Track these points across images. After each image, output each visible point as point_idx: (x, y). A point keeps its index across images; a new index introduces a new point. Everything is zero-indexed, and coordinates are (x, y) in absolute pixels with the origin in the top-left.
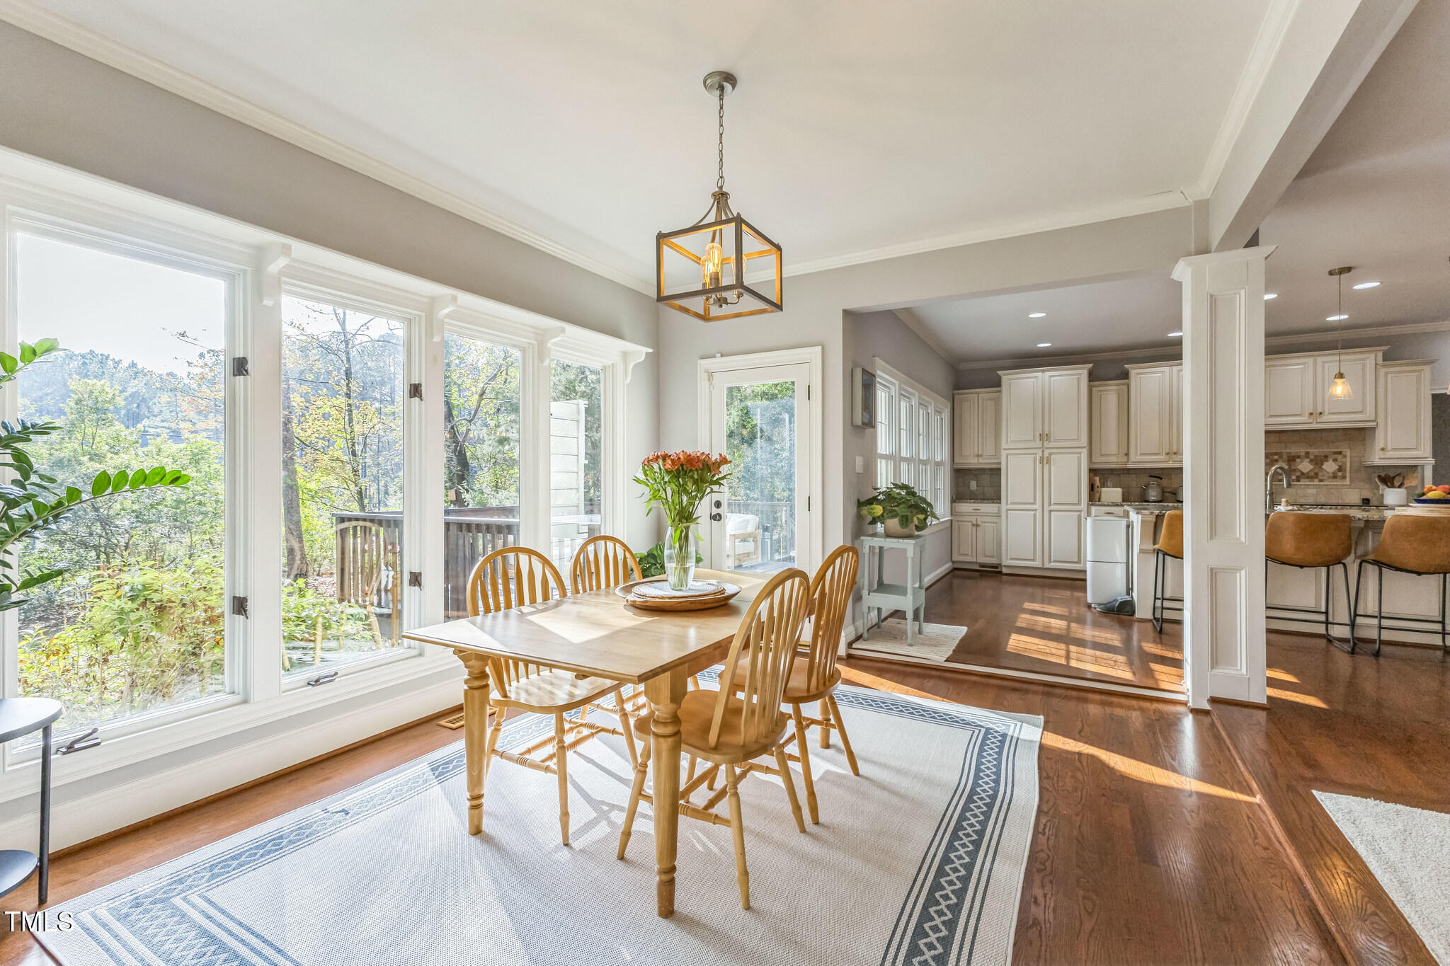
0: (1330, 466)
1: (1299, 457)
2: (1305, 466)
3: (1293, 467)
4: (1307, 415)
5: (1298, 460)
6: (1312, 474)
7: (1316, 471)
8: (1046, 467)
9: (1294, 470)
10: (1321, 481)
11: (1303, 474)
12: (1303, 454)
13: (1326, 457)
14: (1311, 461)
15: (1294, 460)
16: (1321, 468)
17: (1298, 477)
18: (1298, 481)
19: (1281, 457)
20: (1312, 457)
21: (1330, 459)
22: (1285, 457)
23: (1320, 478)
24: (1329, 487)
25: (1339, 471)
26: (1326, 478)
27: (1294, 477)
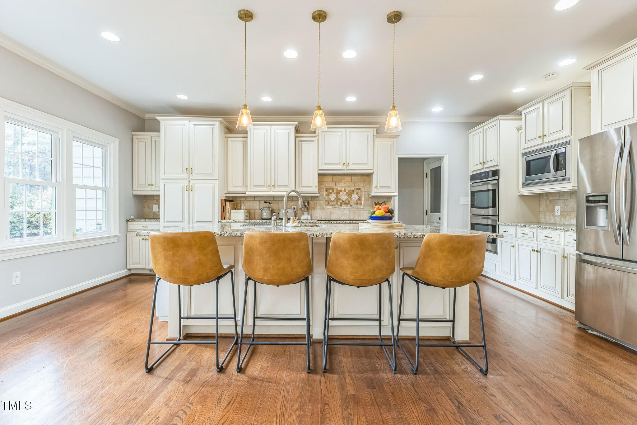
0: (355, 197)
1: (341, 191)
2: (344, 197)
3: (339, 197)
4: (342, 165)
5: (341, 193)
6: (347, 202)
7: (349, 199)
8: (191, 193)
9: (339, 199)
10: (351, 206)
11: (343, 201)
12: (343, 189)
13: (353, 191)
14: (347, 193)
15: (339, 193)
16: (351, 198)
17: (341, 203)
18: (341, 206)
19: (333, 191)
20: (347, 191)
21: (355, 193)
22: (335, 191)
23: (351, 204)
24: (355, 209)
25: (359, 200)
26: (353, 204)
27: (339, 203)
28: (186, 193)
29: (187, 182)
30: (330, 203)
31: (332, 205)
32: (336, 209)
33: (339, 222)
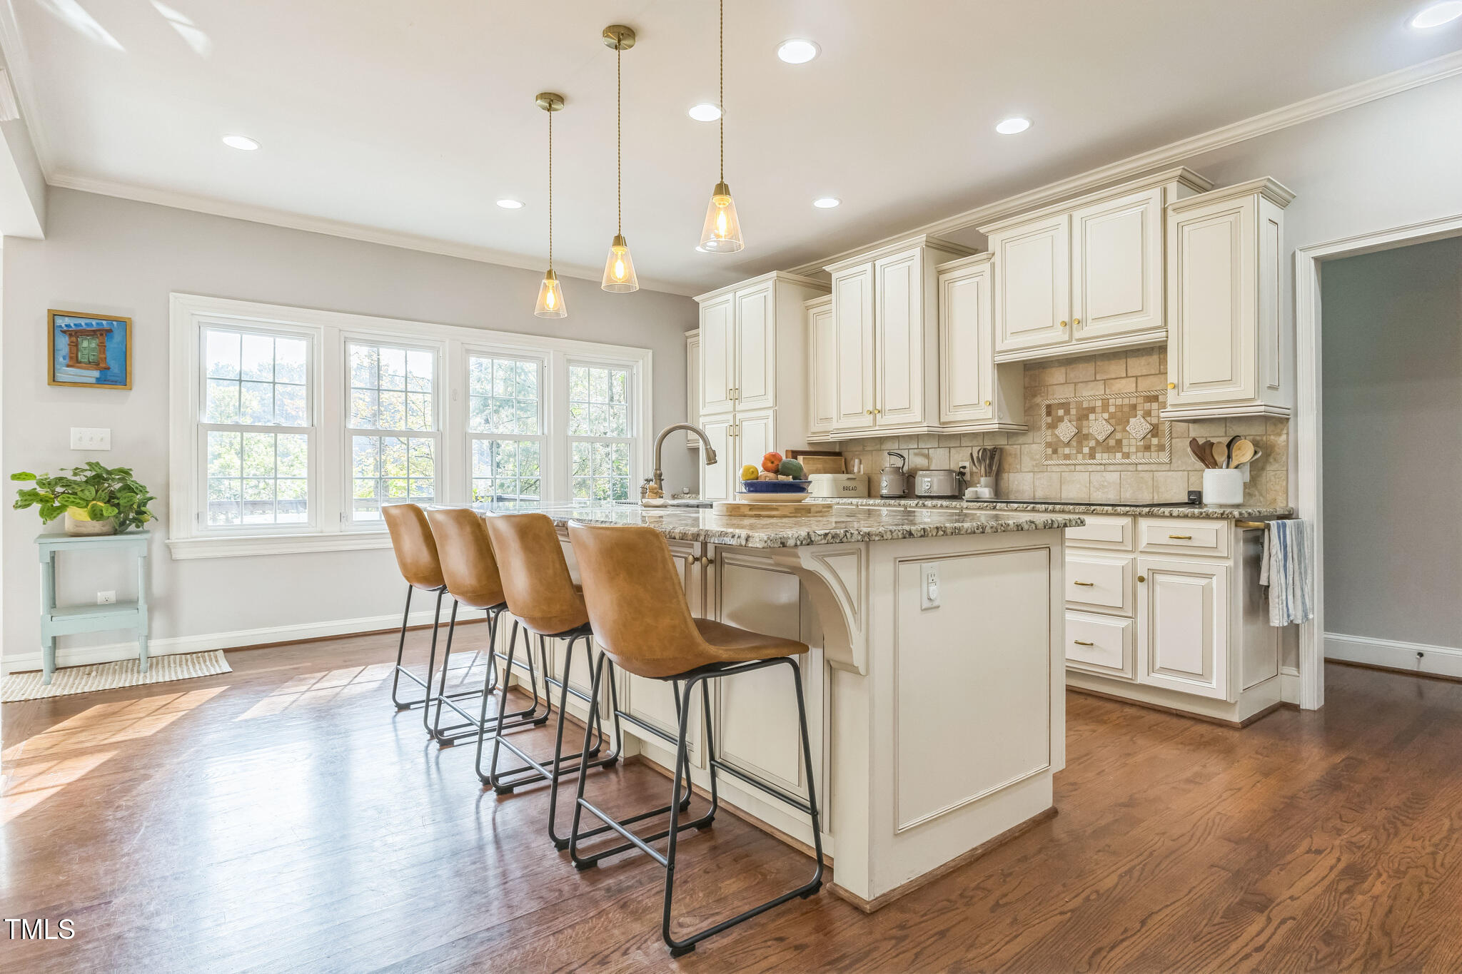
0: (1138, 427)
1: (1093, 410)
2: (1101, 427)
3: (1085, 431)
5: (1092, 416)
6: (1112, 443)
7: (1118, 436)
9: (1086, 437)
10: (1126, 455)
11: (1097, 441)
12: (1099, 403)
13: (1134, 407)
14: (1112, 416)
15: (1086, 417)
16: (1124, 430)
17: (1091, 448)
18: (1092, 456)
19: (1067, 412)
20: (1112, 409)
21: (1140, 413)
22: (1073, 412)
23: (1125, 450)
24: (1140, 468)
25: (1153, 436)
26: (1133, 449)
27: (1086, 450)
28: (731, 439)
29: (730, 417)
30: (1060, 450)
31: (1067, 457)
32: (1078, 468)
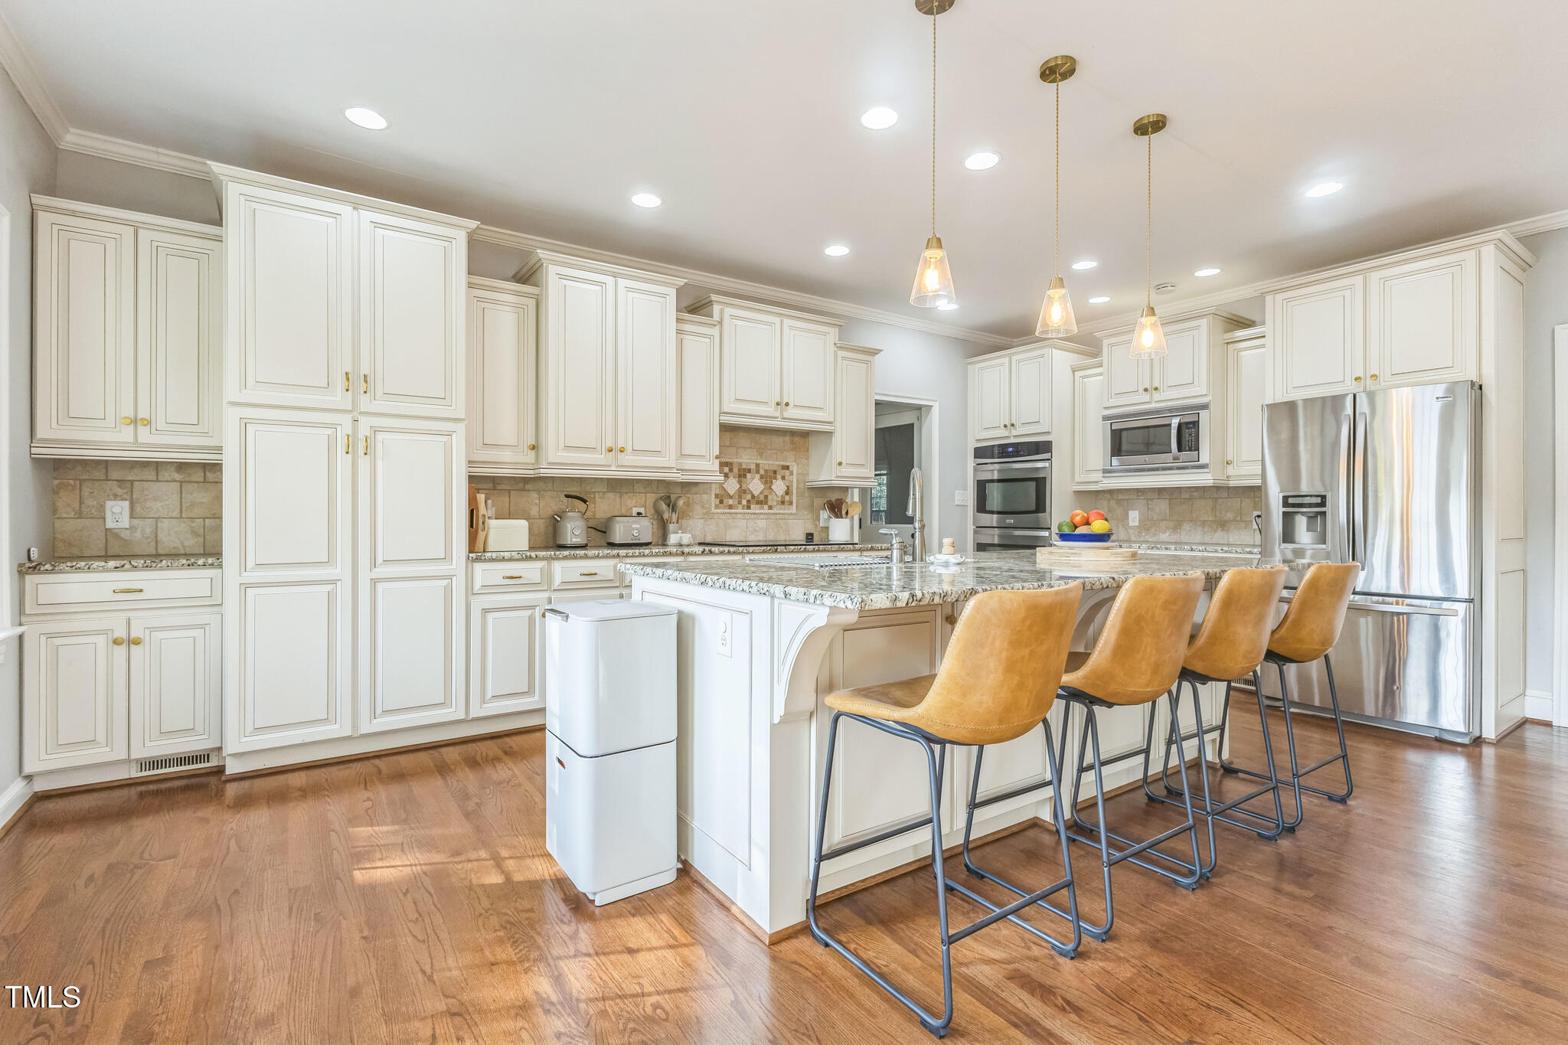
0: (779, 487)
1: (749, 471)
2: (756, 486)
3: (744, 487)
4: (774, 404)
5: (749, 476)
6: (762, 498)
7: (766, 493)
8: (364, 463)
9: (745, 492)
10: (770, 508)
11: (753, 496)
12: (753, 467)
13: (775, 472)
14: (762, 477)
15: (745, 476)
16: (770, 488)
17: (748, 501)
18: (749, 508)
19: (731, 470)
20: (762, 472)
21: (779, 477)
22: (736, 470)
23: (770, 503)
24: (778, 516)
25: (786, 494)
26: (775, 504)
27: (744, 502)
28: (343, 462)
29: (346, 420)
30: (725, 501)
31: (731, 507)
32: (739, 516)
33: (793, 547)
